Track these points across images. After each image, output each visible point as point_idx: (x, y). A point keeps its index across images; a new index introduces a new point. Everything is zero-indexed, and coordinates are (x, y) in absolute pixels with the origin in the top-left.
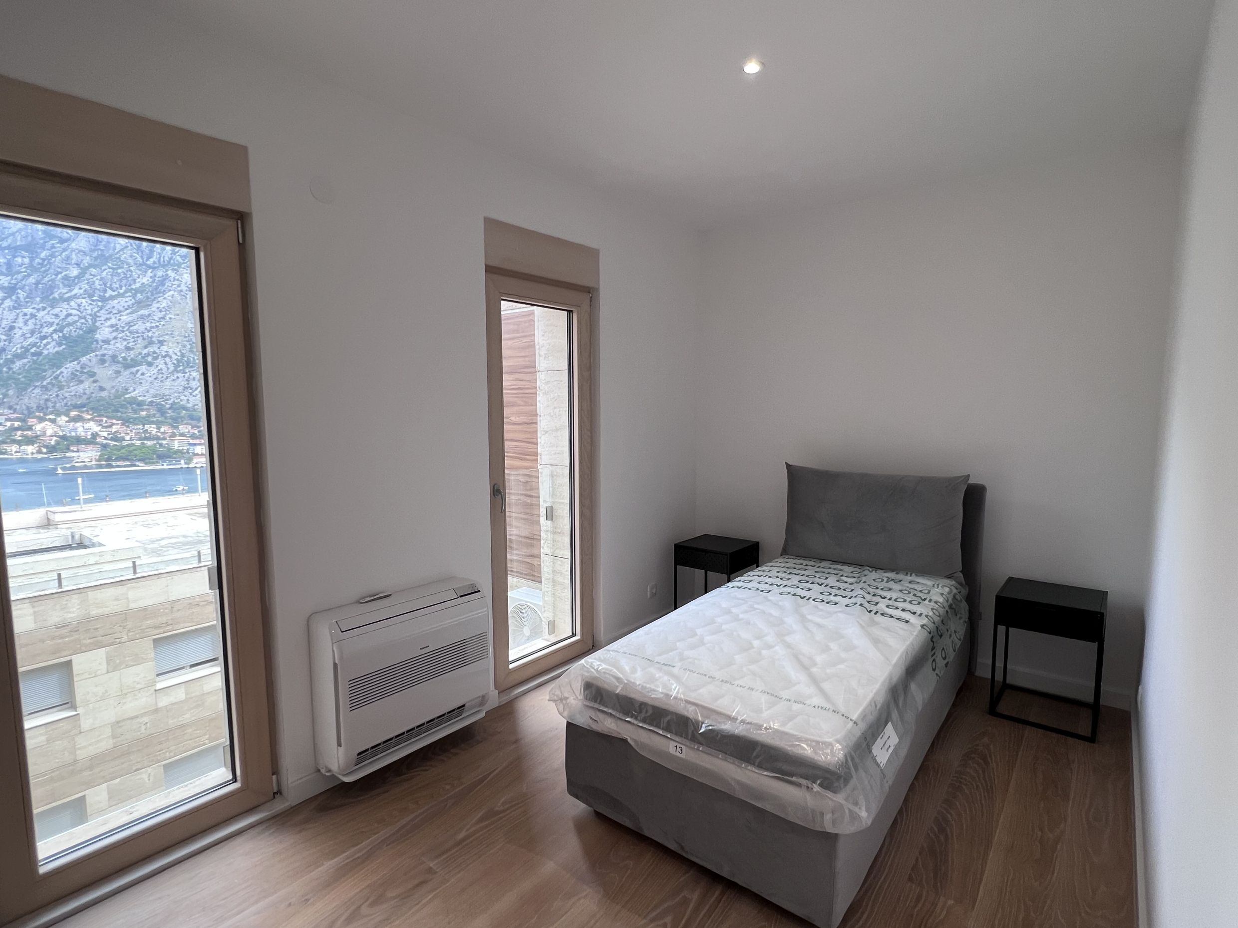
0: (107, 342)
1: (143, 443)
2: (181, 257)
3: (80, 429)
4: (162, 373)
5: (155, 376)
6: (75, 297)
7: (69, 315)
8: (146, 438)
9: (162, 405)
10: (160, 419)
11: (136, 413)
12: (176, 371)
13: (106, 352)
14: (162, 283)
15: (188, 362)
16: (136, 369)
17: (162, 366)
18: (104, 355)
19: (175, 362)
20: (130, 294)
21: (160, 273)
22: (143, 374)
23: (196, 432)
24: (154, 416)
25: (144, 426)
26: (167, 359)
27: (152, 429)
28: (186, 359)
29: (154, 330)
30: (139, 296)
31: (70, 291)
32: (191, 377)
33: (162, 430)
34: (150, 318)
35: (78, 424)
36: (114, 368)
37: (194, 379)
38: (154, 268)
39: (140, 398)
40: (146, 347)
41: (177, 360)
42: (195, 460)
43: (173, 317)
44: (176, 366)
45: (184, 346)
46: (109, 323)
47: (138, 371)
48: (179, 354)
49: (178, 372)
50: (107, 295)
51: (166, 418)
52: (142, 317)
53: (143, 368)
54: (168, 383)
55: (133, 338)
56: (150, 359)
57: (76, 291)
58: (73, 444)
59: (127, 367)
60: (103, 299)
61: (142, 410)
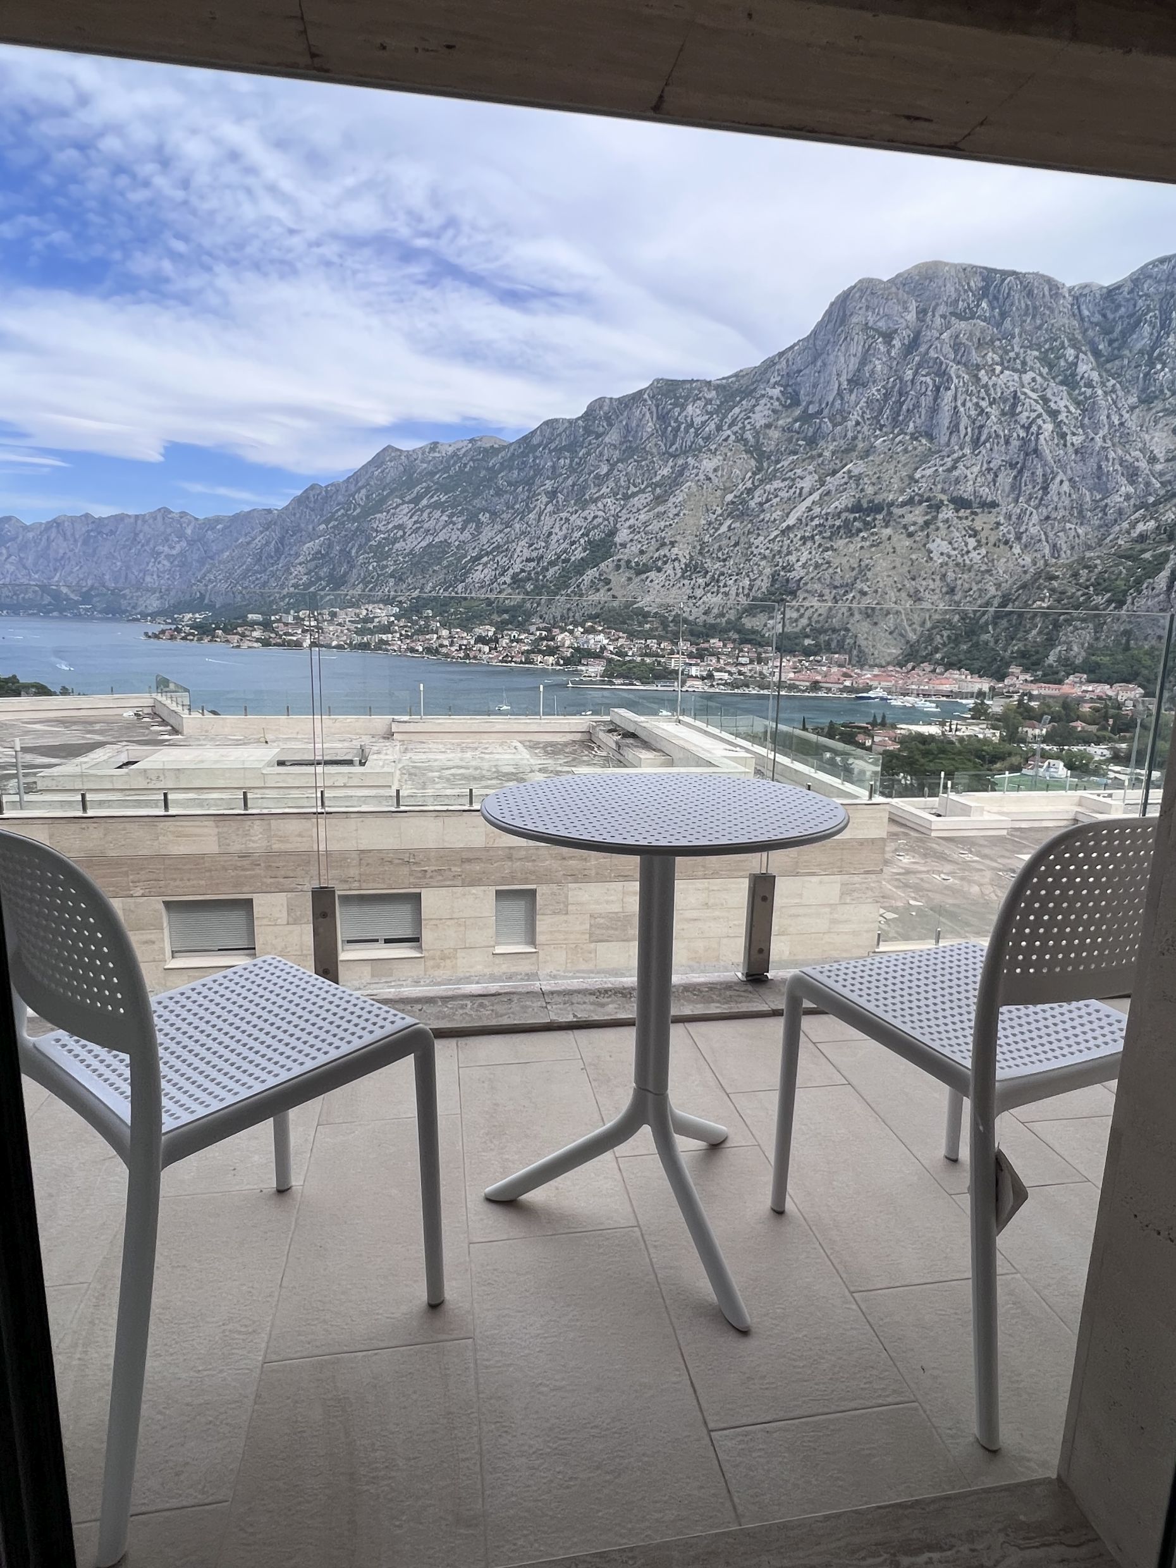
0: (624, 545)
1: (643, 660)
2: (703, 438)
3: (592, 642)
4: (670, 580)
5: (662, 584)
6: (603, 496)
7: (595, 517)
8: (646, 655)
9: (665, 617)
10: (662, 633)
11: (640, 626)
12: (683, 577)
13: (622, 557)
14: (681, 473)
15: (696, 567)
16: (646, 575)
17: (669, 572)
18: (619, 560)
19: (684, 566)
20: (650, 489)
21: (680, 462)
22: (652, 581)
23: (694, 650)
24: (657, 629)
25: (646, 640)
26: (676, 564)
27: (653, 643)
28: (694, 562)
29: (667, 530)
30: (658, 490)
31: (599, 490)
32: (697, 585)
33: (662, 646)
34: (666, 515)
35: (591, 636)
36: (627, 574)
37: (699, 587)
38: (675, 456)
39: (646, 609)
40: (657, 550)
41: (686, 564)
42: (689, 683)
44: (684, 571)
45: (694, 547)
46: (628, 524)
47: (647, 578)
48: (688, 557)
49: (685, 578)
50: (630, 492)
51: (667, 632)
52: (658, 516)
53: (652, 574)
54: (674, 591)
55: (648, 539)
56: (660, 563)
57: (604, 490)
58: (584, 657)
59: (639, 573)
60: (626, 497)
61: (647, 623)
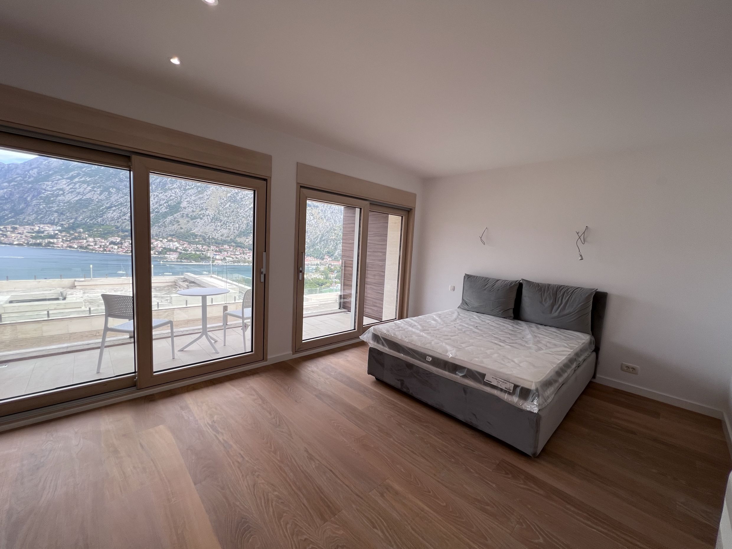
0: (185, 208)
1: (195, 253)
3: (172, 245)
4: (206, 223)
5: (203, 224)
6: (174, 188)
7: (171, 196)
8: (197, 251)
9: (205, 236)
10: (203, 243)
11: (194, 240)
12: (211, 222)
13: (184, 212)
15: (217, 219)
16: (195, 220)
17: (206, 220)
18: (183, 214)
19: (212, 218)
20: (196, 188)
22: (198, 223)
23: (218, 249)
24: (201, 241)
25: (197, 245)
26: (208, 217)
27: (200, 246)
28: (216, 217)
29: (204, 204)
30: (199, 189)
31: (172, 186)
32: (218, 225)
33: (204, 247)
34: (203, 198)
35: (171, 243)
36: (187, 219)
37: (219, 226)
39: (196, 233)
40: (200, 211)
41: (212, 217)
42: (216, 262)
43: (212, 198)
44: (212, 220)
45: (216, 211)
46: (186, 200)
47: (196, 221)
48: (213, 215)
49: (212, 222)
50: (187, 188)
51: (206, 242)
52: (200, 198)
53: (198, 220)
54: (208, 227)
55: (196, 207)
56: (201, 216)
57: (175, 186)
58: (168, 251)
59: (192, 219)
60: (185, 190)
61: (197, 238)
